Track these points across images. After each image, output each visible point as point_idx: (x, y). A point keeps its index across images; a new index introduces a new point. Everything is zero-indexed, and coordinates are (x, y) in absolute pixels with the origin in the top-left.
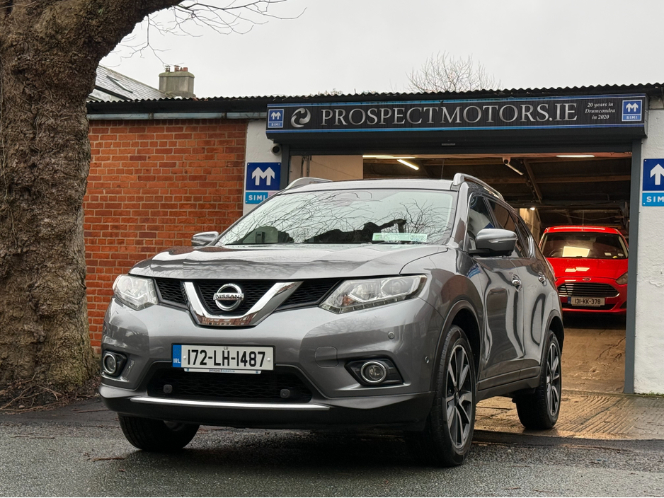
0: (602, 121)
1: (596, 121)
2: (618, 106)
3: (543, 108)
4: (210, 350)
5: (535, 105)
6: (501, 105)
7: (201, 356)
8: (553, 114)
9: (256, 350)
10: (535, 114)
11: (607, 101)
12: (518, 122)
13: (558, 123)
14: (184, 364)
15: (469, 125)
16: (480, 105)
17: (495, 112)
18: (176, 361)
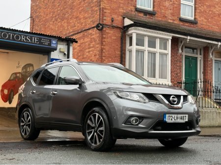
0: (46, 45)
1: (44, 45)
2: (50, 41)
3: (28, 38)
4: (173, 115)
5: (26, 36)
6: (15, 34)
7: (171, 118)
8: (31, 40)
9: (184, 115)
10: (26, 39)
11: (47, 39)
12: (20, 41)
13: (33, 43)
14: (167, 120)
15: (4, 39)
16: (8, 33)
17: (13, 36)
18: (165, 119)
